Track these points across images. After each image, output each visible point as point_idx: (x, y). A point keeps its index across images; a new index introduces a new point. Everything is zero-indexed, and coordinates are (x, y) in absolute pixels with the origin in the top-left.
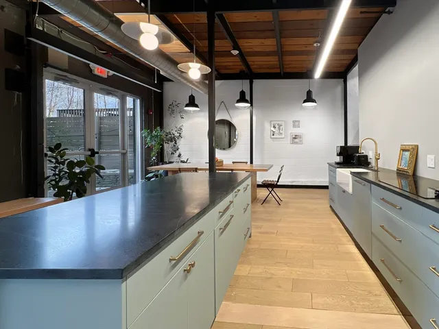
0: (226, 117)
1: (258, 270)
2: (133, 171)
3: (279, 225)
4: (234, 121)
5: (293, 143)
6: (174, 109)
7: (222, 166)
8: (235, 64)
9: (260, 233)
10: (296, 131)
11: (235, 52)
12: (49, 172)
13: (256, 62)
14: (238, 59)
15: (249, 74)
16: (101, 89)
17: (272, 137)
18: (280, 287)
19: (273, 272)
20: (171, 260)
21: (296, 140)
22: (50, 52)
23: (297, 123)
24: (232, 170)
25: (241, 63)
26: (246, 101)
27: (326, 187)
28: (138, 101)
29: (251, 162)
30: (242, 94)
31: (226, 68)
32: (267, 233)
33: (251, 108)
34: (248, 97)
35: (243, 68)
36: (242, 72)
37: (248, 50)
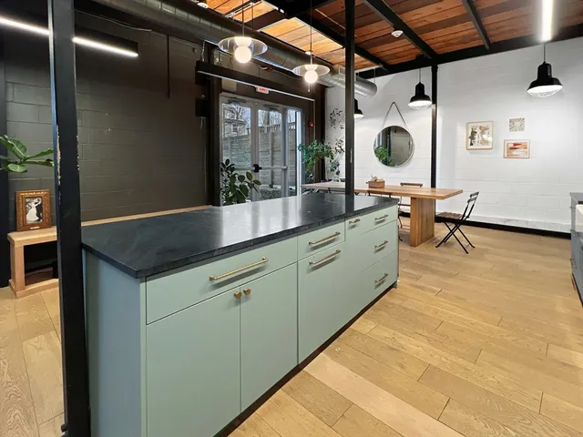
0: (399, 123)
1: (384, 334)
2: (294, 188)
3: (449, 282)
4: (408, 128)
5: (509, 156)
6: (334, 118)
7: (383, 187)
8: (407, 48)
9: (412, 285)
10: (517, 137)
11: (398, 33)
12: (222, 185)
13: (436, 39)
14: (406, 41)
15: (431, 58)
16: (265, 106)
17: (471, 147)
18: (402, 367)
19: (403, 343)
20: (211, 279)
21: (515, 152)
22: (223, 82)
23: (517, 124)
24: (390, 194)
25: (412, 46)
26: (426, 98)
27: (566, 236)
28: (299, 114)
29: (433, 185)
30: (420, 88)
31: (395, 56)
32: (422, 288)
33: (434, 106)
34: (428, 92)
35: (418, 51)
36: (419, 57)
37: (421, 25)
